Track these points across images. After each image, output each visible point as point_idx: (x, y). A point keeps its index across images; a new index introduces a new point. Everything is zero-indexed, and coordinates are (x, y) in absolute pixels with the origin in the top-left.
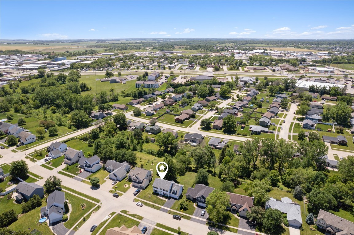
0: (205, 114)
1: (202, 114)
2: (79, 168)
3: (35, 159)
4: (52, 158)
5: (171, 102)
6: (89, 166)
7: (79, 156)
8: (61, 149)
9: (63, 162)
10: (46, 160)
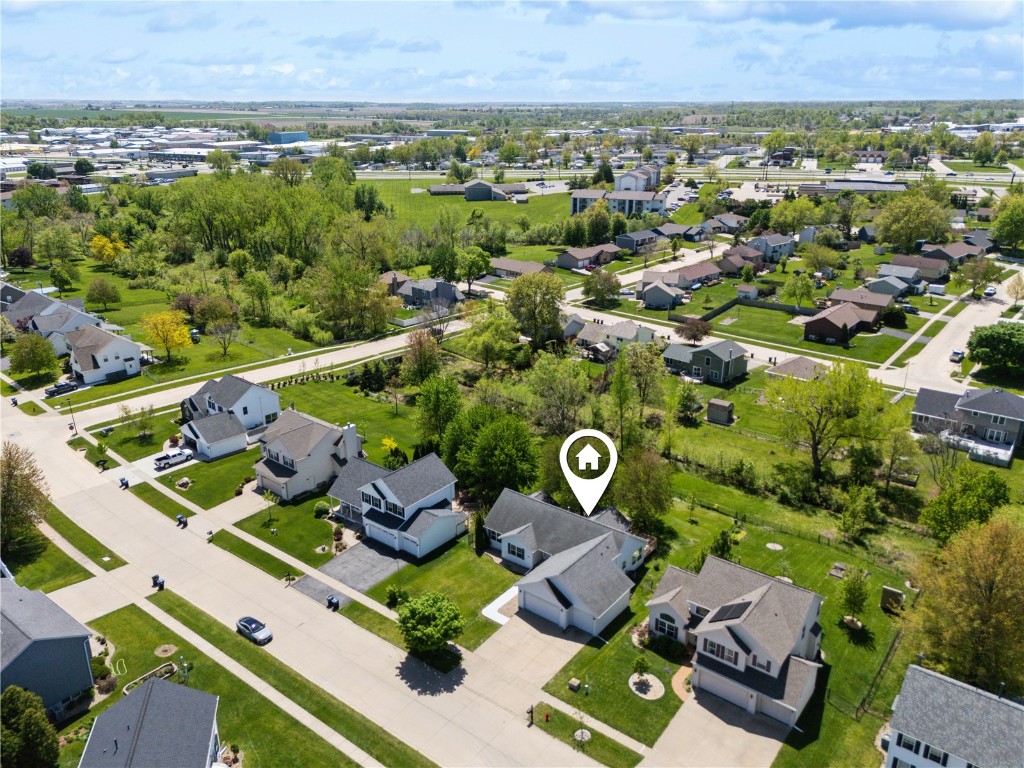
0: (952, 313)
1: (937, 312)
2: (335, 525)
3: (110, 453)
4: (197, 454)
5: (751, 259)
6: (392, 519)
7: (335, 456)
8: (245, 411)
9: (248, 481)
10: (163, 463)
